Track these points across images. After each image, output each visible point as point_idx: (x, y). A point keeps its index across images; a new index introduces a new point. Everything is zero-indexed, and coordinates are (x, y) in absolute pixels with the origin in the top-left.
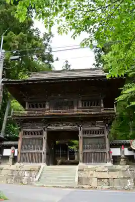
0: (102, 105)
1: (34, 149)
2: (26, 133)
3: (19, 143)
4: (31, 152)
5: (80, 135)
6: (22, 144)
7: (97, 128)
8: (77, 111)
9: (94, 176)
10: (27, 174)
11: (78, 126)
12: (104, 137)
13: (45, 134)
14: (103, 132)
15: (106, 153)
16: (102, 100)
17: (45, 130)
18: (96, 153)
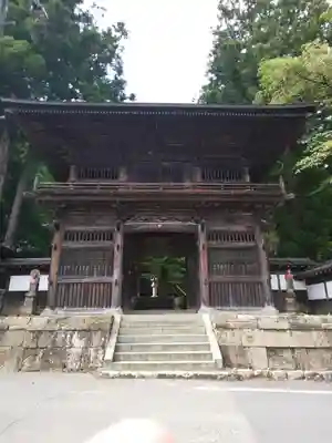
0: (248, 179)
1: (91, 274)
2: (69, 236)
3: (54, 260)
4: (84, 280)
5: (202, 241)
6: (61, 263)
7: (240, 228)
8: (189, 186)
9: (257, 342)
11: (197, 222)
12: (256, 247)
13: (119, 239)
14: (252, 238)
15: (262, 284)
16: (247, 169)
17: (118, 229)
18: (239, 283)
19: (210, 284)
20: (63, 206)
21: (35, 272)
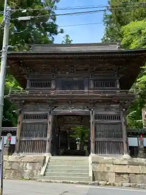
0: (118, 86)
1: (36, 136)
2: (26, 117)
3: (18, 128)
4: (34, 139)
5: (92, 120)
6: (22, 130)
7: (112, 113)
8: (88, 92)
9: (112, 170)
10: (29, 167)
11: (90, 110)
12: (121, 123)
13: (50, 118)
14: (119, 118)
15: (123, 142)
16: (118, 81)
17: (50, 113)
18: (111, 142)
19: (95, 142)
20: (23, 102)
21: (9, 134)
